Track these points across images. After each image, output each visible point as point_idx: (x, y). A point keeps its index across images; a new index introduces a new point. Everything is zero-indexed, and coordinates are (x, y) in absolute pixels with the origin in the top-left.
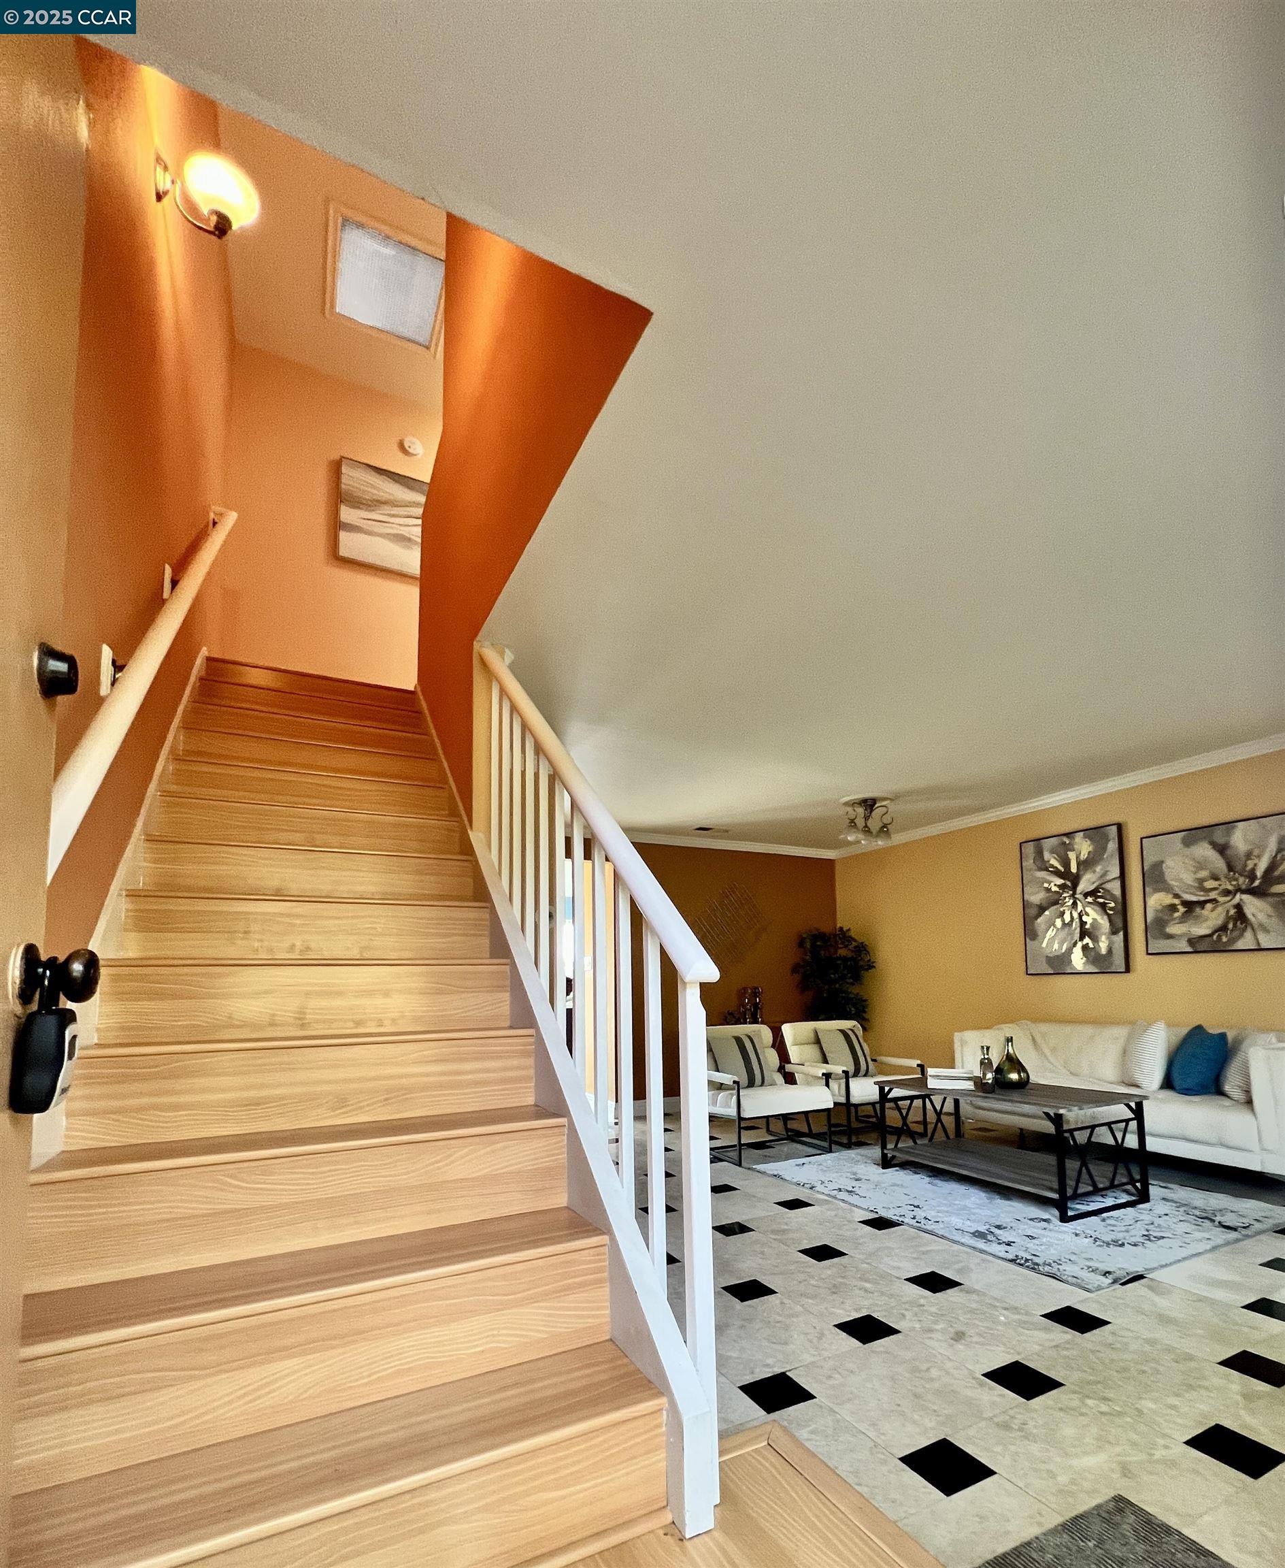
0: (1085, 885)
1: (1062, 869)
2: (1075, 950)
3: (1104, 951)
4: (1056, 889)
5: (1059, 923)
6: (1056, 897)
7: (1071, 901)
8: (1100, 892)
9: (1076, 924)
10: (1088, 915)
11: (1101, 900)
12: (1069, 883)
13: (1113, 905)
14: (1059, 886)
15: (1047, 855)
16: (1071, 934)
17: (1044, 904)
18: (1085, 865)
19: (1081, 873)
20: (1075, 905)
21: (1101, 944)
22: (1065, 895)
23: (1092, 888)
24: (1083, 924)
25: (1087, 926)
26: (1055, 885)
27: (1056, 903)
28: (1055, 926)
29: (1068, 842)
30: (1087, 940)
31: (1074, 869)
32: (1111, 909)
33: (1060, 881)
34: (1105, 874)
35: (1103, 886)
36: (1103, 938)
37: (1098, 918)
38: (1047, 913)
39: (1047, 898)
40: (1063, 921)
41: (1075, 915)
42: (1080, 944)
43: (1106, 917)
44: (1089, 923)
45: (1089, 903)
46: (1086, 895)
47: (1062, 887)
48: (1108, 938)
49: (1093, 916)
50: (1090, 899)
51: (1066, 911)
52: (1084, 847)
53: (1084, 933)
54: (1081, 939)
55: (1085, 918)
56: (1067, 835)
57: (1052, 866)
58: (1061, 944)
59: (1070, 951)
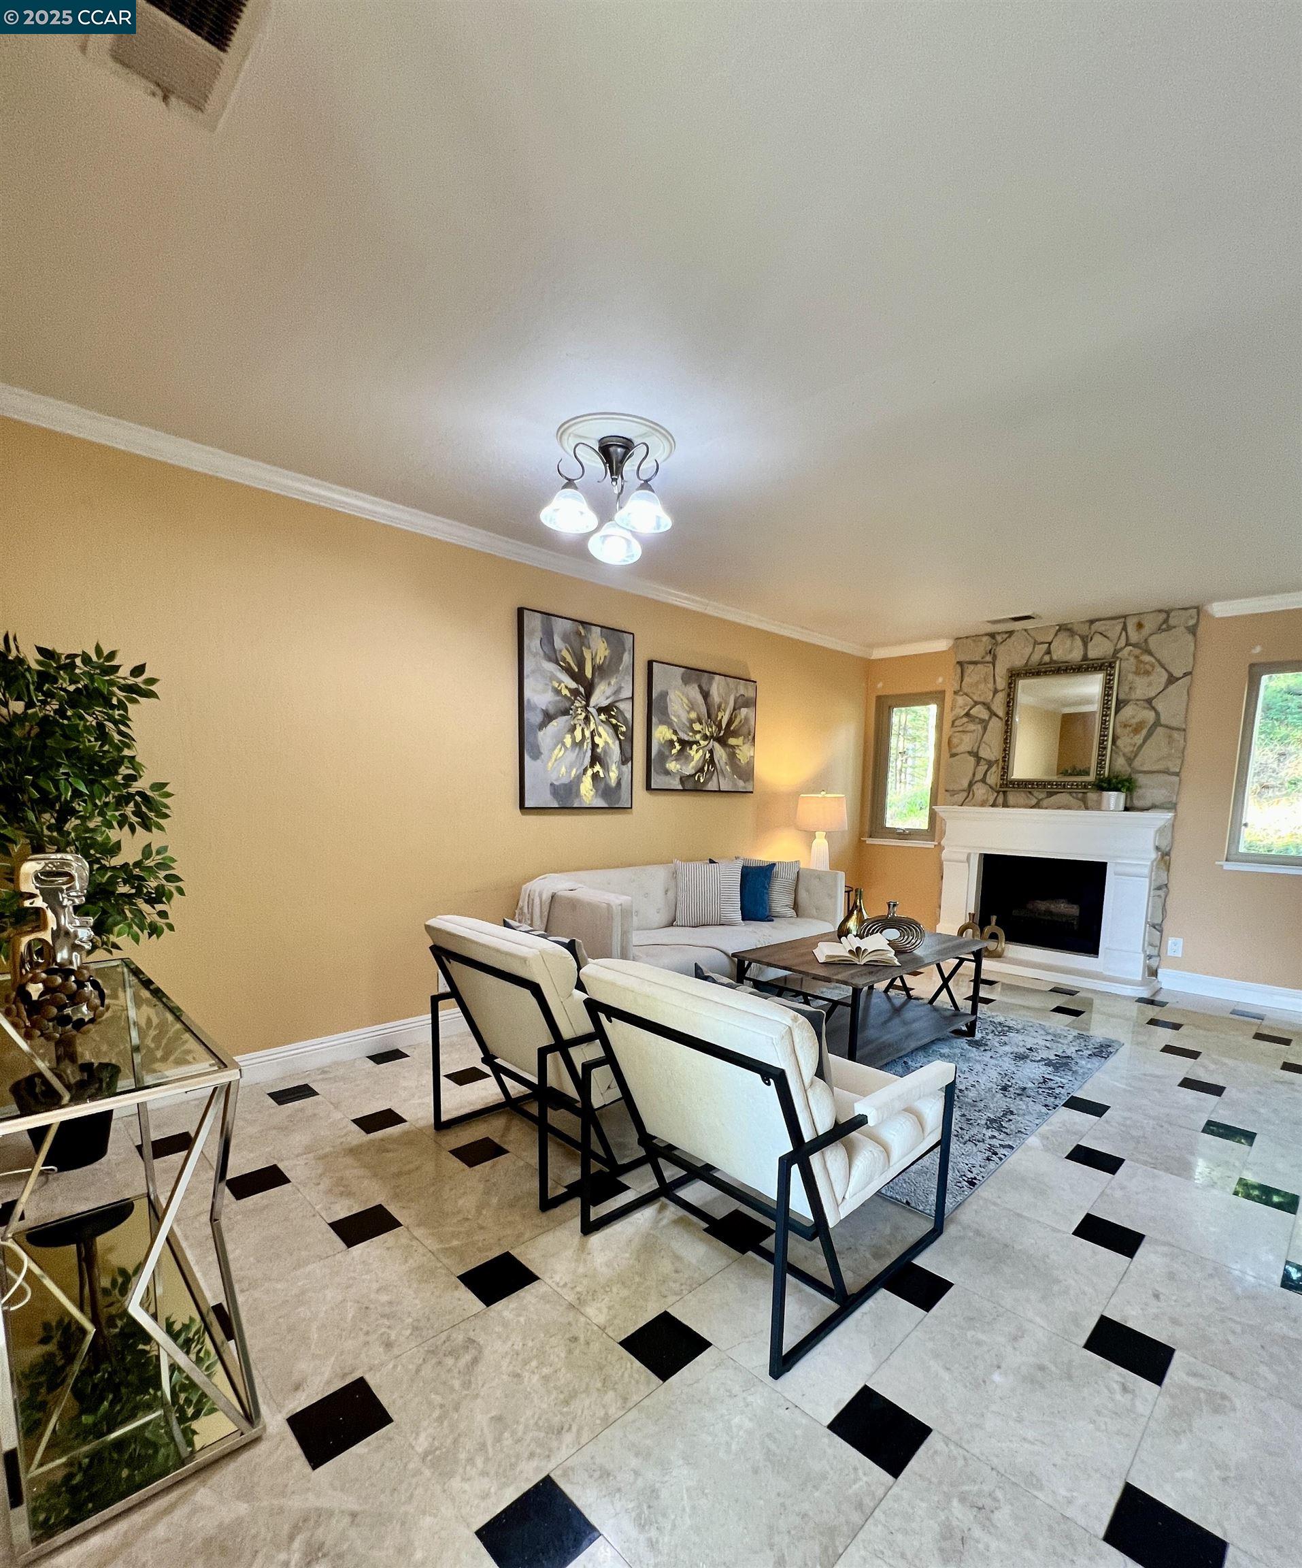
0: (600, 697)
1: (577, 670)
2: (584, 778)
3: (613, 783)
4: (565, 692)
5: (568, 740)
6: (567, 704)
7: (584, 714)
8: (613, 711)
9: (587, 746)
10: (600, 736)
11: (614, 721)
12: (582, 690)
13: (624, 729)
14: (570, 690)
15: (558, 643)
16: (580, 757)
17: (552, 711)
18: (599, 670)
19: (596, 680)
20: (587, 719)
21: (611, 774)
22: (577, 704)
23: (605, 703)
24: (594, 746)
25: (599, 750)
26: (566, 687)
27: (565, 712)
28: (563, 744)
29: (583, 634)
30: (597, 768)
31: (588, 673)
32: (623, 734)
33: (573, 685)
34: (618, 691)
35: (617, 704)
36: (614, 767)
37: (610, 741)
38: (554, 723)
39: (557, 702)
40: (574, 738)
41: (587, 734)
42: (590, 772)
43: (617, 742)
44: (601, 746)
45: (602, 721)
46: (601, 710)
47: (575, 692)
48: (618, 768)
49: (605, 738)
50: (603, 717)
51: (578, 726)
52: (599, 649)
53: (595, 759)
54: (592, 765)
55: (597, 740)
56: (582, 623)
57: (564, 660)
58: (569, 772)
59: (578, 780)
